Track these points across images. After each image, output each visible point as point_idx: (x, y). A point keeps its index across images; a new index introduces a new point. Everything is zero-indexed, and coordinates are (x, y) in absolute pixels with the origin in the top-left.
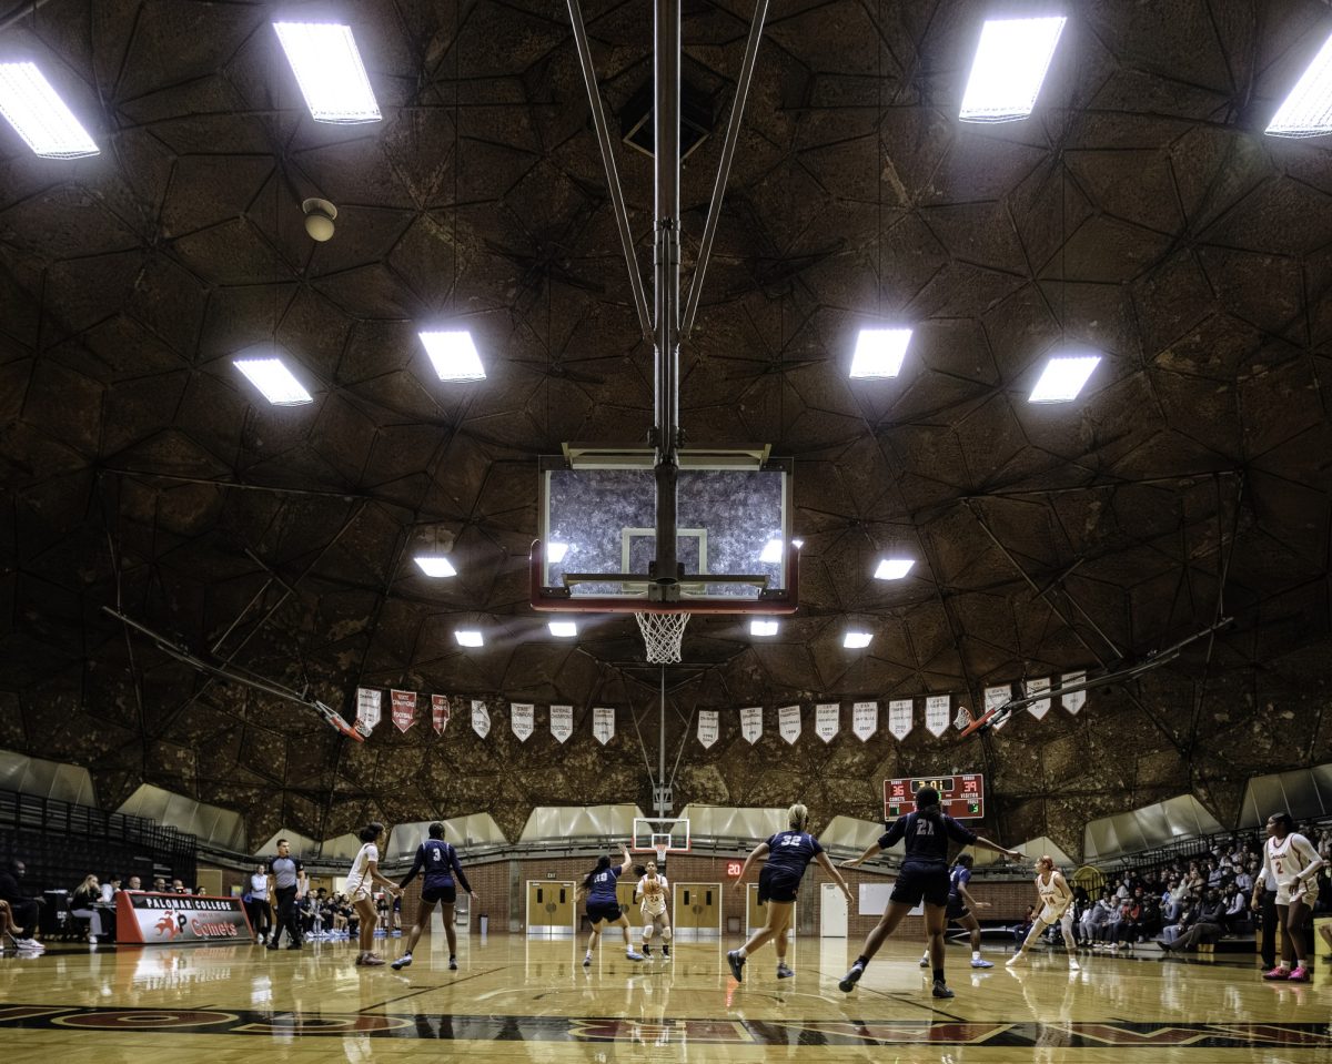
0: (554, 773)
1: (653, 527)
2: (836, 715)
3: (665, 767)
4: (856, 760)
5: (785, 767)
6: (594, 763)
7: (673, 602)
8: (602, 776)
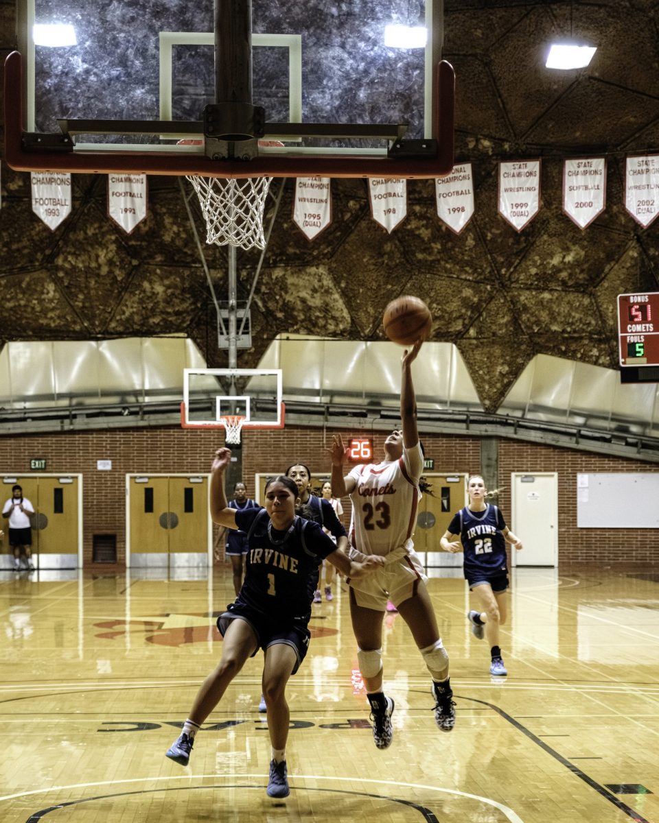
0: (41, 281)
1: (211, 30)
2: (535, 181)
3: (238, 270)
4: (569, 258)
5: (446, 270)
6: (110, 263)
7: (247, 160)
8: (126, 287)
